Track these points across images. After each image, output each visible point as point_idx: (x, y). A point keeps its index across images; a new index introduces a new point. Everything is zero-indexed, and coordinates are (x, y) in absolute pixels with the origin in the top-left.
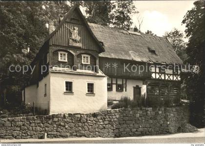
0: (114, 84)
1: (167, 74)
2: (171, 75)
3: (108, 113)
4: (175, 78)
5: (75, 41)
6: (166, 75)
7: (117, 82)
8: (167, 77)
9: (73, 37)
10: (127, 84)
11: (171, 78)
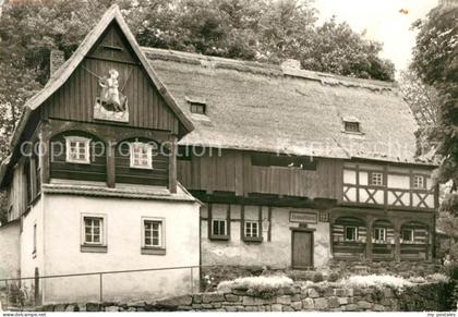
0: (234, 220)
1: (394, 190)
2: (404, 191)
3: (193, 302)
4: (416, 201)
5: (110, 106)
6: (390, 194)
7: (242, 215)
8: (391, 199)
9: (106, 97)
10: (273, 221)
11: (406, 200)
